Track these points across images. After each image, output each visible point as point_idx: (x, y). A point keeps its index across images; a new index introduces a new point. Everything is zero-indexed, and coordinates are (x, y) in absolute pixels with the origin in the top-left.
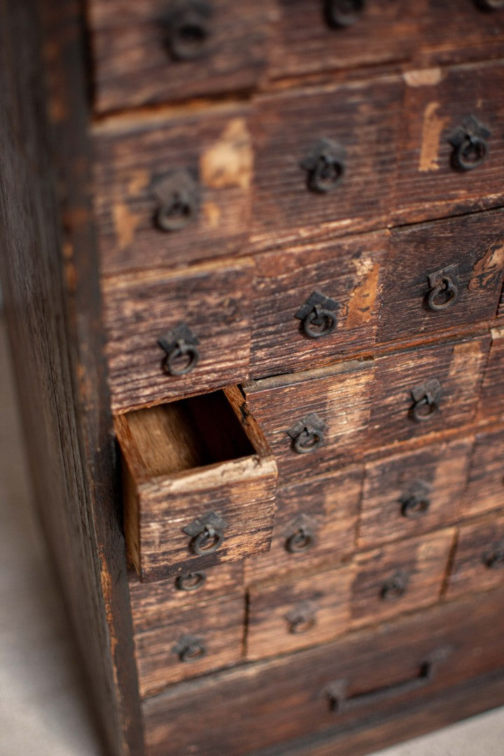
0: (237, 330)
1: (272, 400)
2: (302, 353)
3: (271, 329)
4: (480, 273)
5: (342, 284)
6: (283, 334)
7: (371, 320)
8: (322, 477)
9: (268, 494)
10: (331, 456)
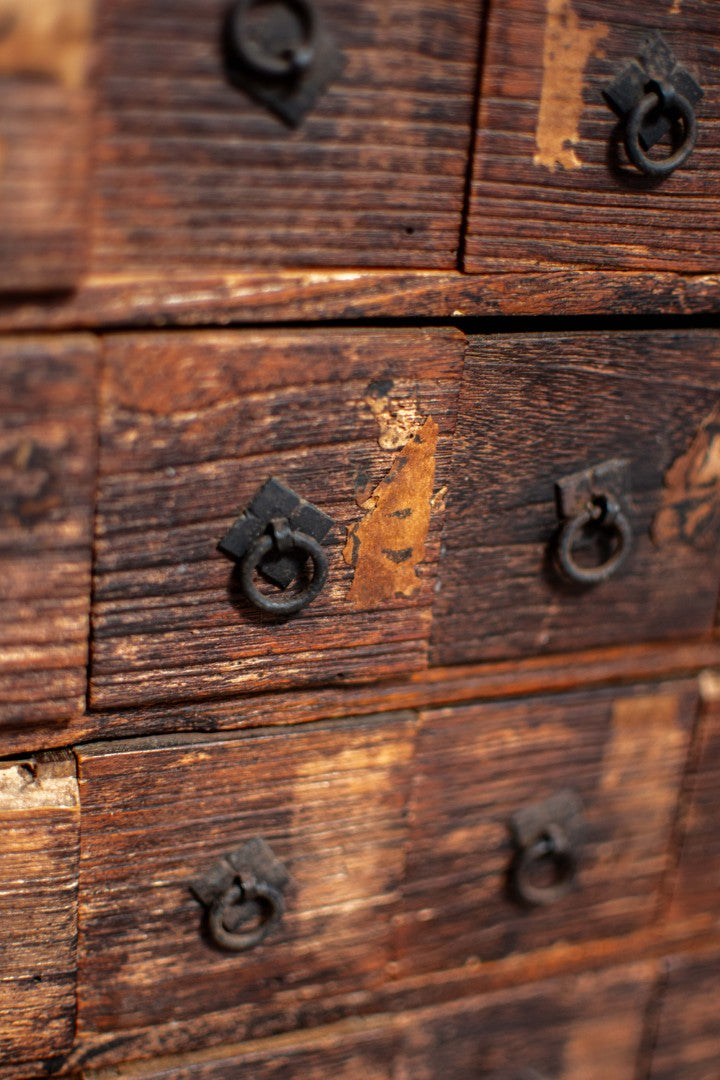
0: (53, 549)
1: (148, 783)
2: (236, 666)
3: (155, 577)
4: (679, 496)
5: (341, 467)
6: (188, 599)
7: (417, 591)
8: (289, 1044)
9: (58, 869)
10: (304, 972)
